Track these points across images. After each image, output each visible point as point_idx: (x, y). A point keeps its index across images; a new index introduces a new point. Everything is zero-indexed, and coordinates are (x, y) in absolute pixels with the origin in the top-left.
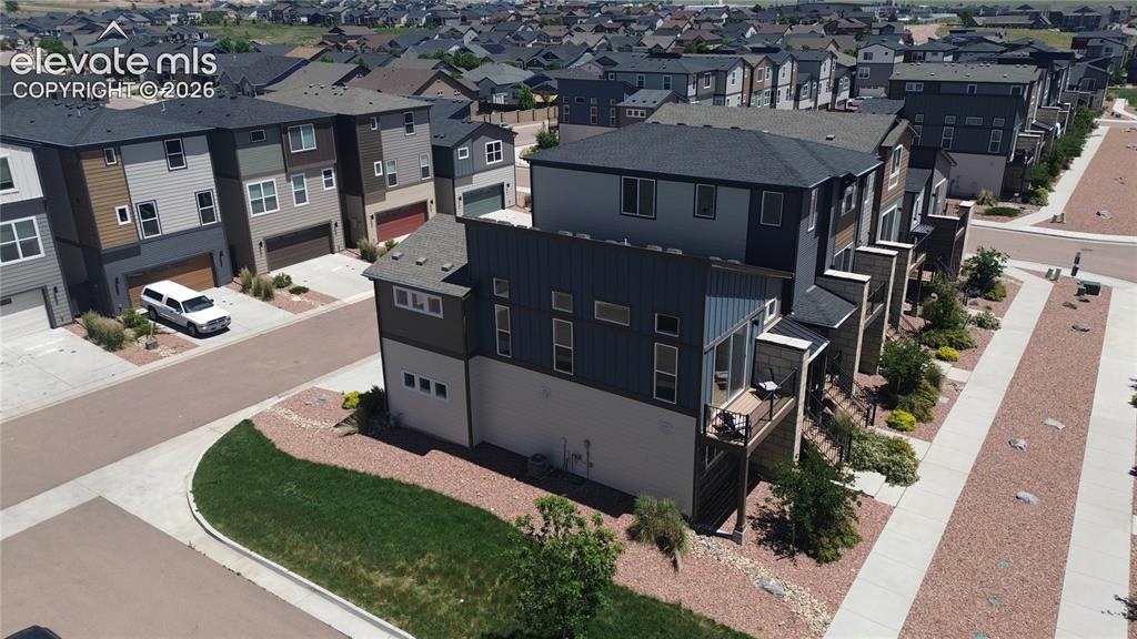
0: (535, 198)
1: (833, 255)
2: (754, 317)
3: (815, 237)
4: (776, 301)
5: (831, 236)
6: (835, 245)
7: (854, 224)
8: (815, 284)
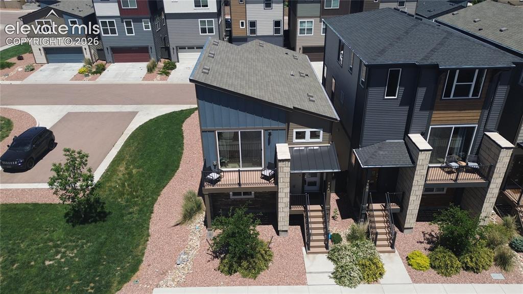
0: (326, 47)
1: (429, 125)
2: (270, 130)
3: (401, 105)
4: (322, 132)
5: (421, 109)
6: (433, 119)
7: (480, 111)
8: (404, 140)
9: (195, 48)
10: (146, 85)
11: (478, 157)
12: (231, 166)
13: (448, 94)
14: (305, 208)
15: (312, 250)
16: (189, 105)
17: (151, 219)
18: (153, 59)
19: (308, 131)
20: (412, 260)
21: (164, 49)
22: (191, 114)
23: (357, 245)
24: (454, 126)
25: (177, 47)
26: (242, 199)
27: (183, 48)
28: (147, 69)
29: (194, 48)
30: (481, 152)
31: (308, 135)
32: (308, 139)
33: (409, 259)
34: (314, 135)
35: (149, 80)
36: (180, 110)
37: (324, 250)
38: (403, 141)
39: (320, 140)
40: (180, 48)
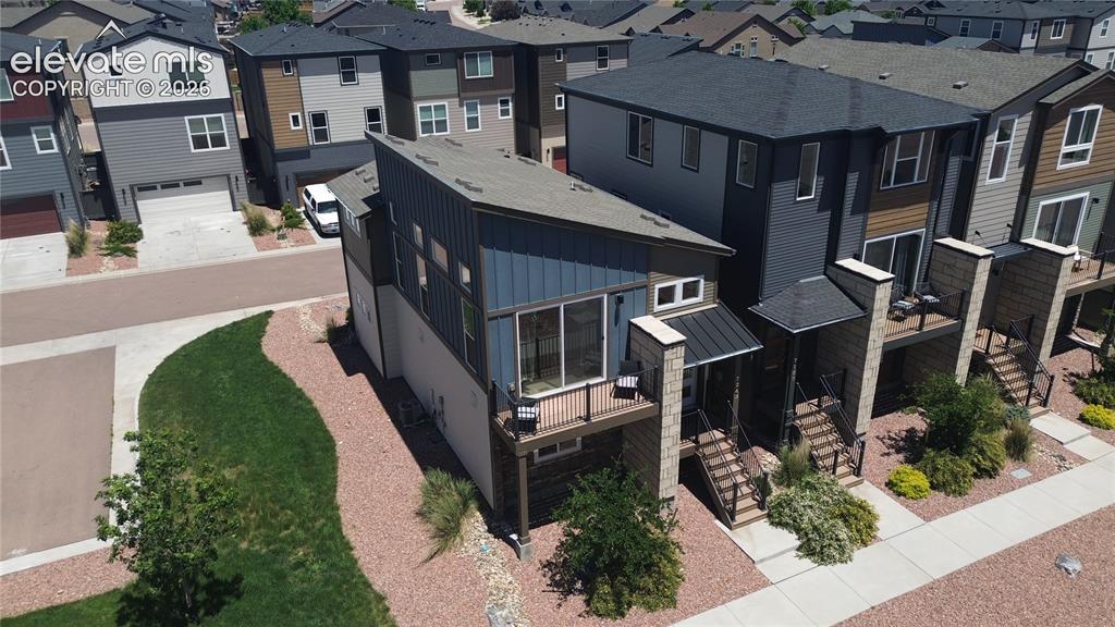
1: (863, 239)
2: (619, 292)
3: (819, 210)
4: (702, 281)
5: (853, 213)
6: (868, 228)
7: (928, 204)
8: (825, 274)
9: (181, 184)
10: (84, 284)
11: (930, 284)
12: (535, 390)
13: (887, 182)
14: (696, 441)
15: (739, 518)
16: (241, 311)
17: (360, 563)
18: (72, 223)
19: (679, 284)
20: (903, 484)
21: (92, 197)
22: (264, 328)
23: (809, 486)
24: (895, 236)
25: (132, 187)
26: (558, 458)
27: (148, 188)
28: (67, 248)
29: (178, 185)
30: (933, 275)
31: (679, 292)
32: (679, 301)
33: (896, 485)
34: (690, 291)
35: (89, 273)
36: (231, 322)
37: (758, 512)
38: (823, 277)
39: (700, 299)
40: (140, 189)
